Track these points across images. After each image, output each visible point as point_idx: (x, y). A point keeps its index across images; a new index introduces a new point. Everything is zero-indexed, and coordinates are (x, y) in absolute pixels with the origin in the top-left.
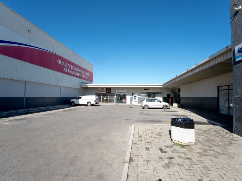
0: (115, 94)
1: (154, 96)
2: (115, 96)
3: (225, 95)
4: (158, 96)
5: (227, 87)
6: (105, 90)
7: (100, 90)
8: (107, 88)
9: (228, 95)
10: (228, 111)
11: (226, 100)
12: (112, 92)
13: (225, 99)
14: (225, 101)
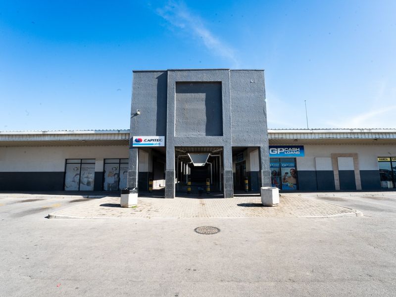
3: (76, 169)
5: (80, 160)
9: (79, 169)
10: (78, 186)
11: (77, 174)
13: (75, 174)
14: (75, 176)
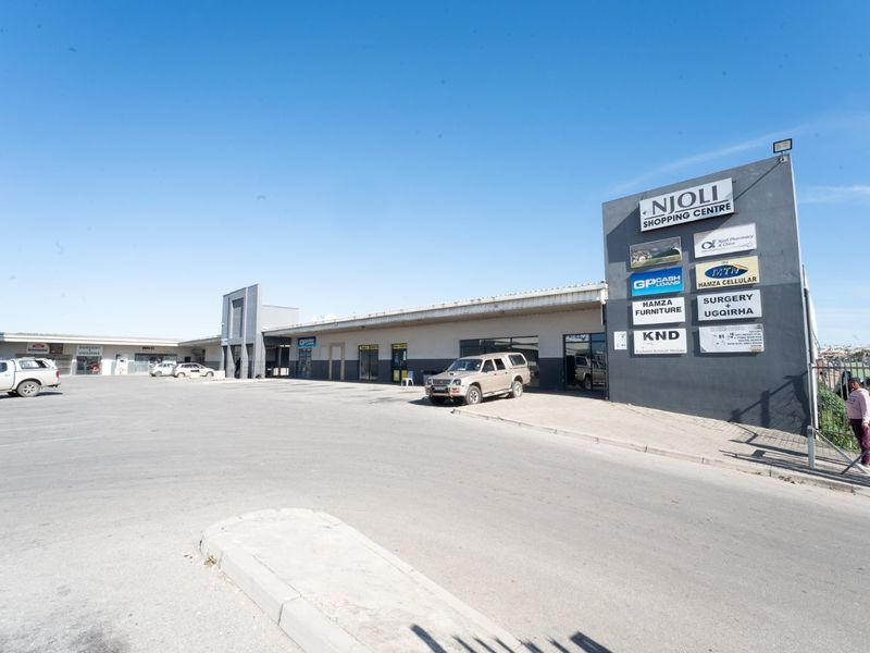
0: (75, 356)
1: (162, 360)
2: (74, 361)
4: (167, 359)
6: (46, 347)
7: (31, 347)
8: (50, 345)
12: (65, 352)
